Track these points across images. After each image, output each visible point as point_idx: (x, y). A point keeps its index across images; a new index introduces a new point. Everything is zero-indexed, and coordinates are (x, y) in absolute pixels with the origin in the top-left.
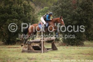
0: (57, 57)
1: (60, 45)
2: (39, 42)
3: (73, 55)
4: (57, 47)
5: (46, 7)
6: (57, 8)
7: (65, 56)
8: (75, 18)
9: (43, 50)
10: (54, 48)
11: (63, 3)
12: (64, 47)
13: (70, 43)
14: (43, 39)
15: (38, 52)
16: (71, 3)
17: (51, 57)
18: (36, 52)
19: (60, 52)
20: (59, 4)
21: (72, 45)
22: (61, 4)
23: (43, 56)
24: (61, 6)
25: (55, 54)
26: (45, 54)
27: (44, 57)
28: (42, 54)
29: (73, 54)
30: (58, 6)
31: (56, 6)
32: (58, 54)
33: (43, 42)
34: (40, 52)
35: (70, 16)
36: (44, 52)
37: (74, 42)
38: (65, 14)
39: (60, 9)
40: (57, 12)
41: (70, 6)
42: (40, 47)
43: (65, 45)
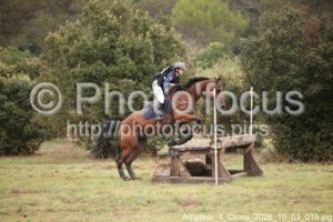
0: (266, 198)
1: (268, 161)
2: (206, 151)
3: (318, 193)
4: (262, 168)
5: (217, 44)
6: (259, 45)
7: (293, 194)
8: (316, 76)
9: (220, 175)
10: (251, 169)
11: (277, 27)
12: (281, 166)
13: (300, 154)
14: (218, 141)
15: (202, 182)
16: (303, 30)
17: (245, 198)
18: (197, 182)
19: (272, 183)
20: (265, 31)
21: (306, 160)
22: (269, 31)
23: (220, 193)
24: (269, 38)
25: (256, 188)
26: (227, 188)
27: (225, 196)
28: (217, 188)
29: (314, 189)
30: (262, 38)
31: (254, 39)
32: (267, 187)
33: (219, 150)
34: (209, 182)
35: (298, 68)
36: (220, 182)
37: (311, 150)
38: (282, 62)
39: (268, 46)
40: (259, 55)
41: (300, 36)
42: (209, 167)
43: (281, 161)
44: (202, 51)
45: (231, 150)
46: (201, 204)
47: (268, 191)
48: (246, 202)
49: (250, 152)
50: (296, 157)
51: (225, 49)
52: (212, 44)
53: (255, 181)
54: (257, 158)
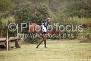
0: (21, 54)
1: (22, 44)
2: (5, 41)
3: (35, 52)
4: (20, 46)
5: (8, 12)
6: (19, 12)
7: (28, 53)
8: (35, 20)
9: (9, 48)
10: (17, 46)
11: (24, 7)
12: (26, 45)
13: (30, 42)
14: (8, 39)
15: (3, 50)
16: (31, 8)
17: (16, 54)
18: (2, 50)
19: (23, 50)
20: (20, 8)
21: (32, 43)
22: (22, 8)
23: (8, 53)
24: (22, 10)
25: (19, 51)
26: (11, 52)
27: (10, 54)
28: (8, 52)
29: (34, 51)
30: (20, 10)
31: (18, 10)
32: (22, 51)
33: (8, 41)
34: (6, 50)
35: (30, 18)
36: (9, 50)
37: (34, 41)
38: (25, 17)
39: (22, 12)
40: (19, 15)
41: (30, 10)
42: (6, 46)
43: (26, 44)
44: (4, 13)
45: (12, 41)
46: (3, 56)
47: (22, 52)
48: (16, 55)
49: (17, 41)
50: (29, 43)
51: (10, 13)
52: (6, 12)
53: (18, 49)
54: (19, 43)
